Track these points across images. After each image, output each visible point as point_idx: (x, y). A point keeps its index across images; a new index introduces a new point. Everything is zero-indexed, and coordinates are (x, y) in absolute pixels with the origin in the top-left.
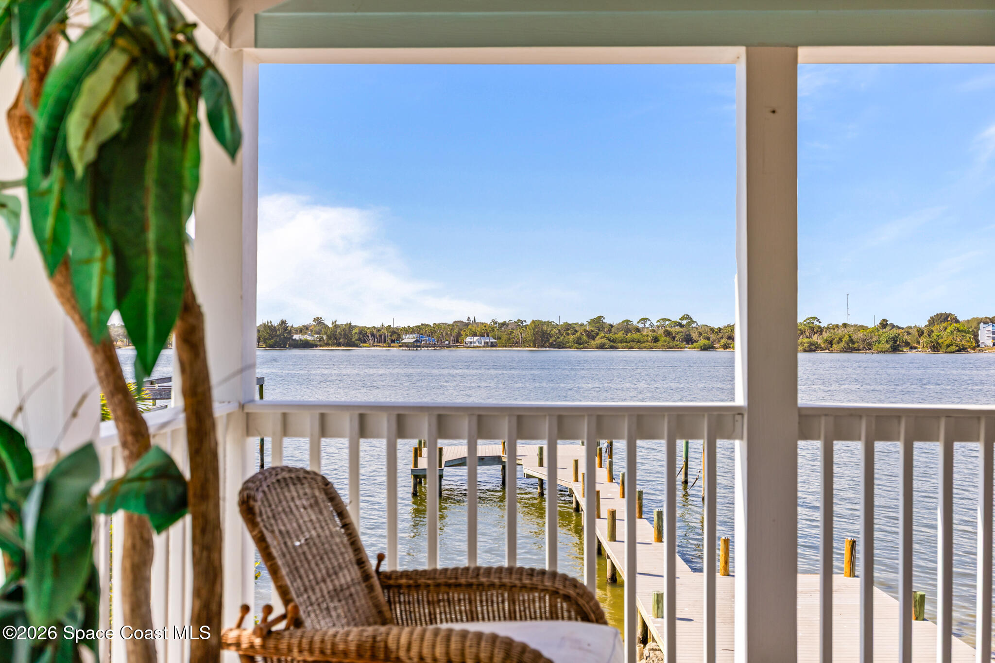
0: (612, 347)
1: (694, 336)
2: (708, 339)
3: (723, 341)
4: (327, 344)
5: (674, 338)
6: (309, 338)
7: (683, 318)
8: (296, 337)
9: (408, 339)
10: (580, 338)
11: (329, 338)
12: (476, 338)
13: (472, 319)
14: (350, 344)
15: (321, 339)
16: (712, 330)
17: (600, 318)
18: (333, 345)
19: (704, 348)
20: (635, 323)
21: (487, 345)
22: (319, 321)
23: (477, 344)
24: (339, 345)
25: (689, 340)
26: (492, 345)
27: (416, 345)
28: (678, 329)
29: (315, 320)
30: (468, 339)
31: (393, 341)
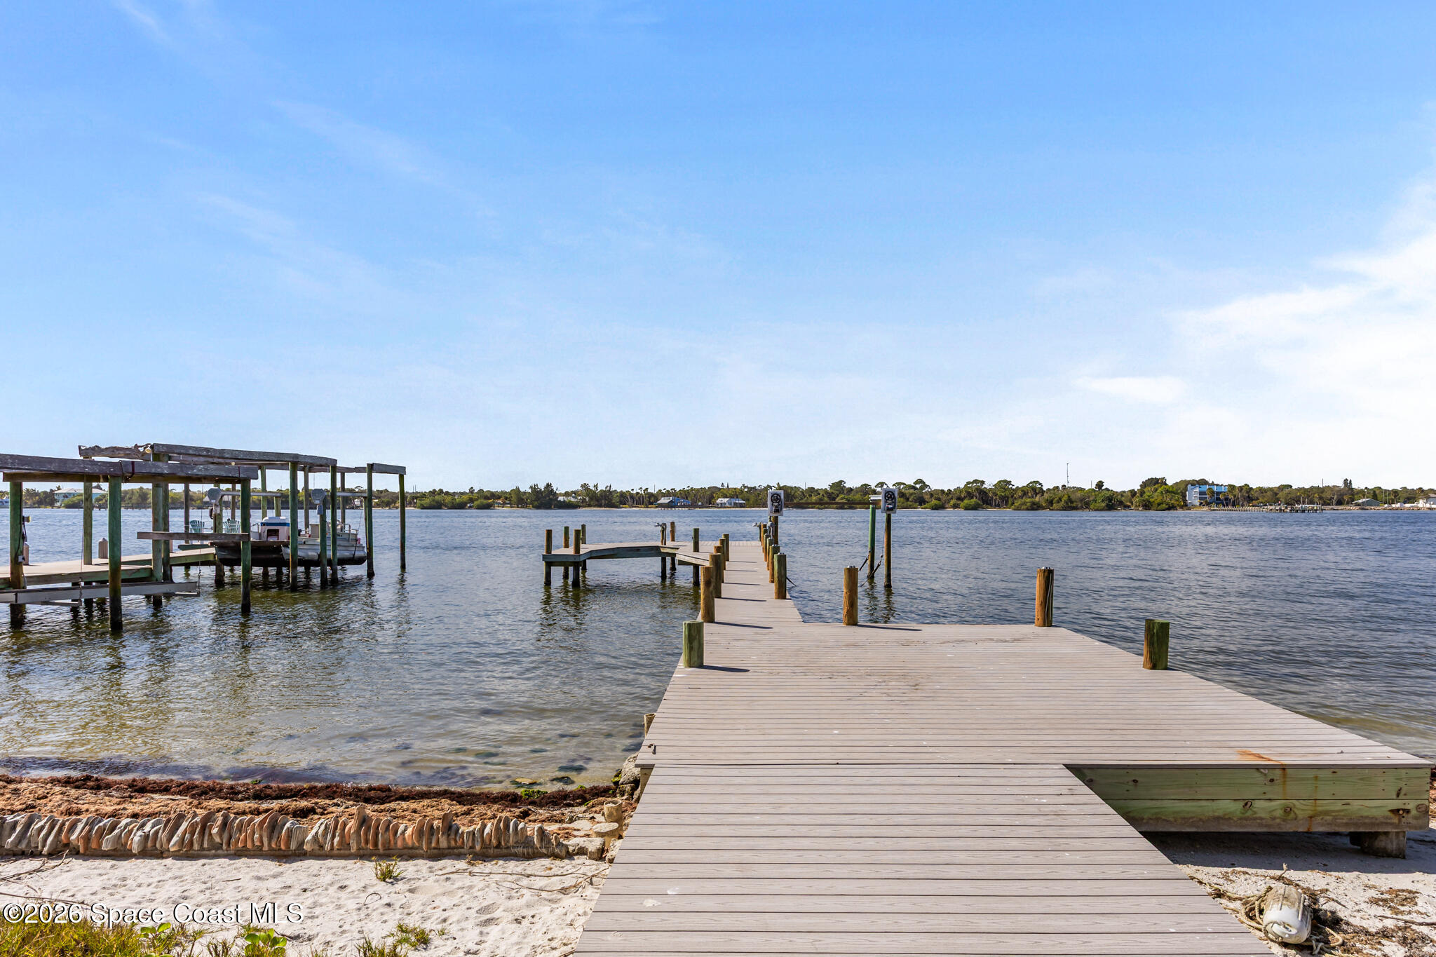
0: (851, 508)
1: (927, 497)
2: (939, 499)
3: (952, 502)
4: (590, 506)
5: (908, 499)
6: (573, 500)
7: (916, 483)
8: (561, 498)
9: (664, 500)
10: (821, 499)
11: (591, 499)
12: (726, 500)
13: (726, 485)
14: (611, 505)
15: (584, 500)
16: (943, 491)
17: (841, 482)
18: (595, 506)
19: (936, 508)
20: (873, 487)
21: (736, 505)
22: (585, 486)
23: (727, 505)
24: (600, 506)
25: (921, 501)
26: (741, 506)
27: (671, 505)
28: (912, 491)
29: (582, 486)
30: (719, 501)
31: (651, 503)
